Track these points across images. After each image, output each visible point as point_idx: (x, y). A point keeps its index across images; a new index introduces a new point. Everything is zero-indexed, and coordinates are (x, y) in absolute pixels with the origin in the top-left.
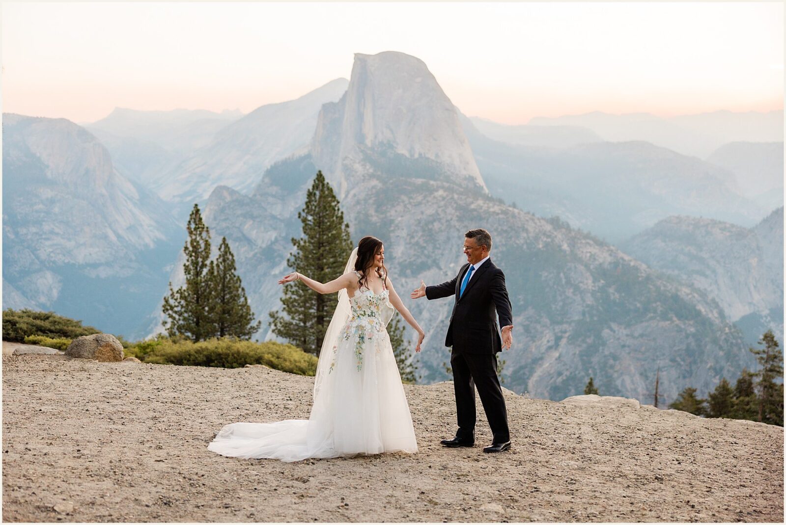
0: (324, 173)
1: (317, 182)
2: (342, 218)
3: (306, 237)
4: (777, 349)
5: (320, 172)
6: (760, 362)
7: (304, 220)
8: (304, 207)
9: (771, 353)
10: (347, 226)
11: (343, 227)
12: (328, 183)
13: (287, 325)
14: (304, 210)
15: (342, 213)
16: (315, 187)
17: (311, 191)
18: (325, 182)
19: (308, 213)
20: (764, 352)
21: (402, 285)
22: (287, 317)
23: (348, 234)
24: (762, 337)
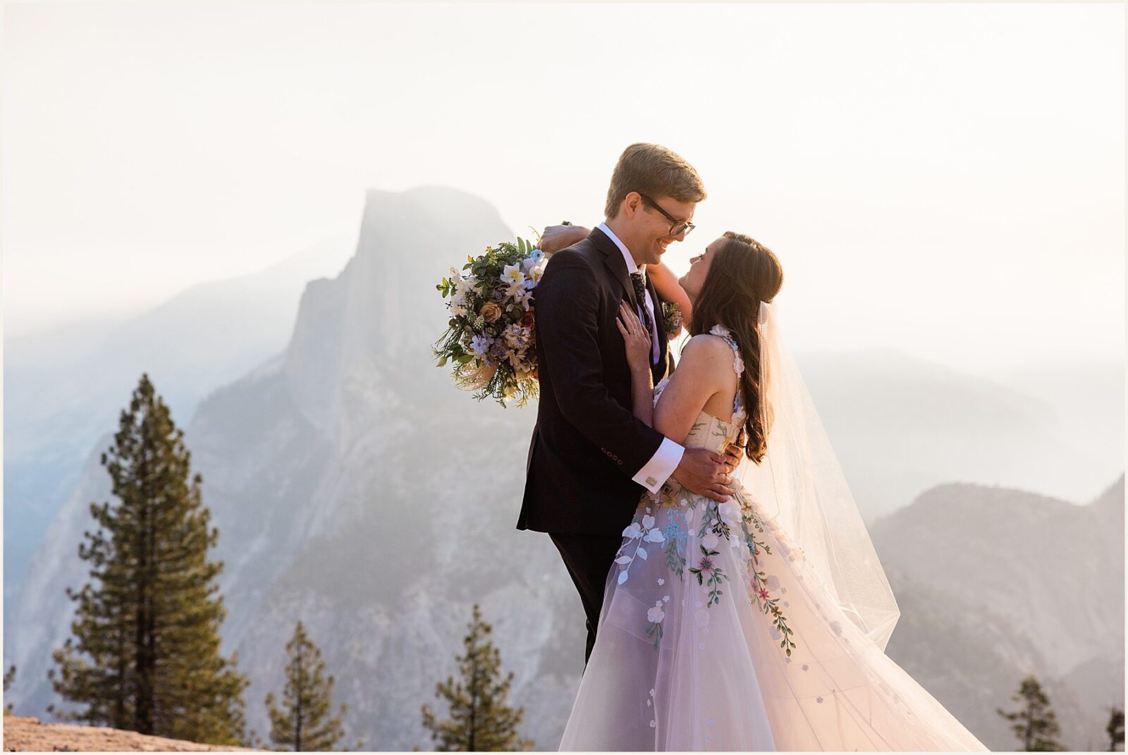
0: (153, 380)
1: (139, 396)
2: (185, 464)
3: (117, 502)
4: (1046, 710)
5: (145, 376)
6: (1019, 736)
7: (114, 470)
8: (113, 442)
9: (1036, 717)
10: (198, 479)
11: (189, 482)
12: (160, 398)
13: (83, 675)
14: (112, 450)
15: (188, 455)
16: (135, 405)
17: (128, 411)
18: (156, 397)
19: (121, 454)
20: (1023, 715)
21: (454, 617)
22: (86, 661)
23: (198, 496)
24: (1019, 688)
